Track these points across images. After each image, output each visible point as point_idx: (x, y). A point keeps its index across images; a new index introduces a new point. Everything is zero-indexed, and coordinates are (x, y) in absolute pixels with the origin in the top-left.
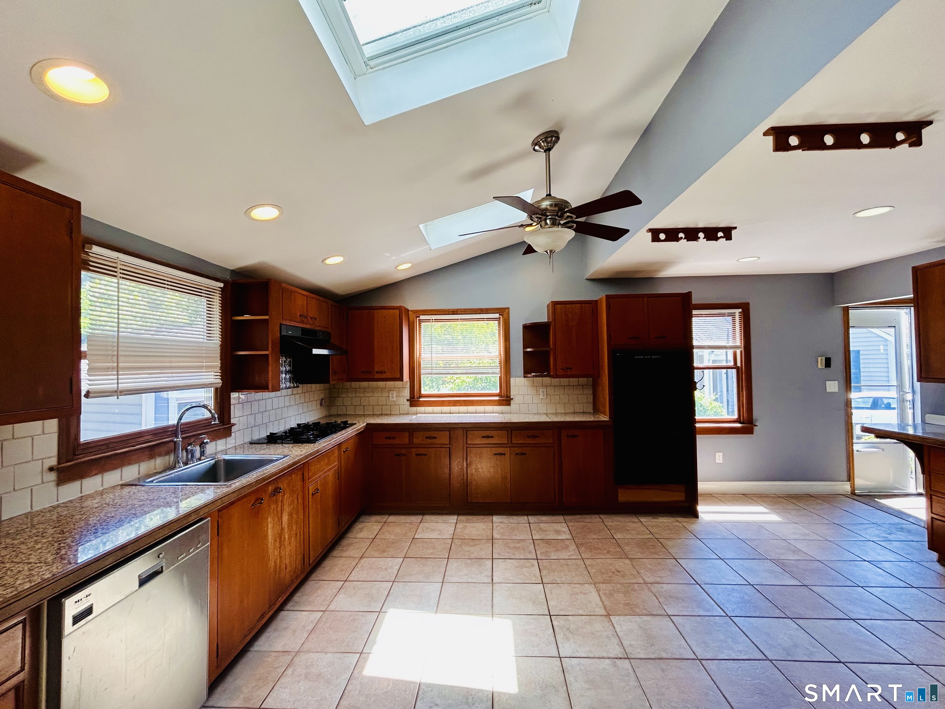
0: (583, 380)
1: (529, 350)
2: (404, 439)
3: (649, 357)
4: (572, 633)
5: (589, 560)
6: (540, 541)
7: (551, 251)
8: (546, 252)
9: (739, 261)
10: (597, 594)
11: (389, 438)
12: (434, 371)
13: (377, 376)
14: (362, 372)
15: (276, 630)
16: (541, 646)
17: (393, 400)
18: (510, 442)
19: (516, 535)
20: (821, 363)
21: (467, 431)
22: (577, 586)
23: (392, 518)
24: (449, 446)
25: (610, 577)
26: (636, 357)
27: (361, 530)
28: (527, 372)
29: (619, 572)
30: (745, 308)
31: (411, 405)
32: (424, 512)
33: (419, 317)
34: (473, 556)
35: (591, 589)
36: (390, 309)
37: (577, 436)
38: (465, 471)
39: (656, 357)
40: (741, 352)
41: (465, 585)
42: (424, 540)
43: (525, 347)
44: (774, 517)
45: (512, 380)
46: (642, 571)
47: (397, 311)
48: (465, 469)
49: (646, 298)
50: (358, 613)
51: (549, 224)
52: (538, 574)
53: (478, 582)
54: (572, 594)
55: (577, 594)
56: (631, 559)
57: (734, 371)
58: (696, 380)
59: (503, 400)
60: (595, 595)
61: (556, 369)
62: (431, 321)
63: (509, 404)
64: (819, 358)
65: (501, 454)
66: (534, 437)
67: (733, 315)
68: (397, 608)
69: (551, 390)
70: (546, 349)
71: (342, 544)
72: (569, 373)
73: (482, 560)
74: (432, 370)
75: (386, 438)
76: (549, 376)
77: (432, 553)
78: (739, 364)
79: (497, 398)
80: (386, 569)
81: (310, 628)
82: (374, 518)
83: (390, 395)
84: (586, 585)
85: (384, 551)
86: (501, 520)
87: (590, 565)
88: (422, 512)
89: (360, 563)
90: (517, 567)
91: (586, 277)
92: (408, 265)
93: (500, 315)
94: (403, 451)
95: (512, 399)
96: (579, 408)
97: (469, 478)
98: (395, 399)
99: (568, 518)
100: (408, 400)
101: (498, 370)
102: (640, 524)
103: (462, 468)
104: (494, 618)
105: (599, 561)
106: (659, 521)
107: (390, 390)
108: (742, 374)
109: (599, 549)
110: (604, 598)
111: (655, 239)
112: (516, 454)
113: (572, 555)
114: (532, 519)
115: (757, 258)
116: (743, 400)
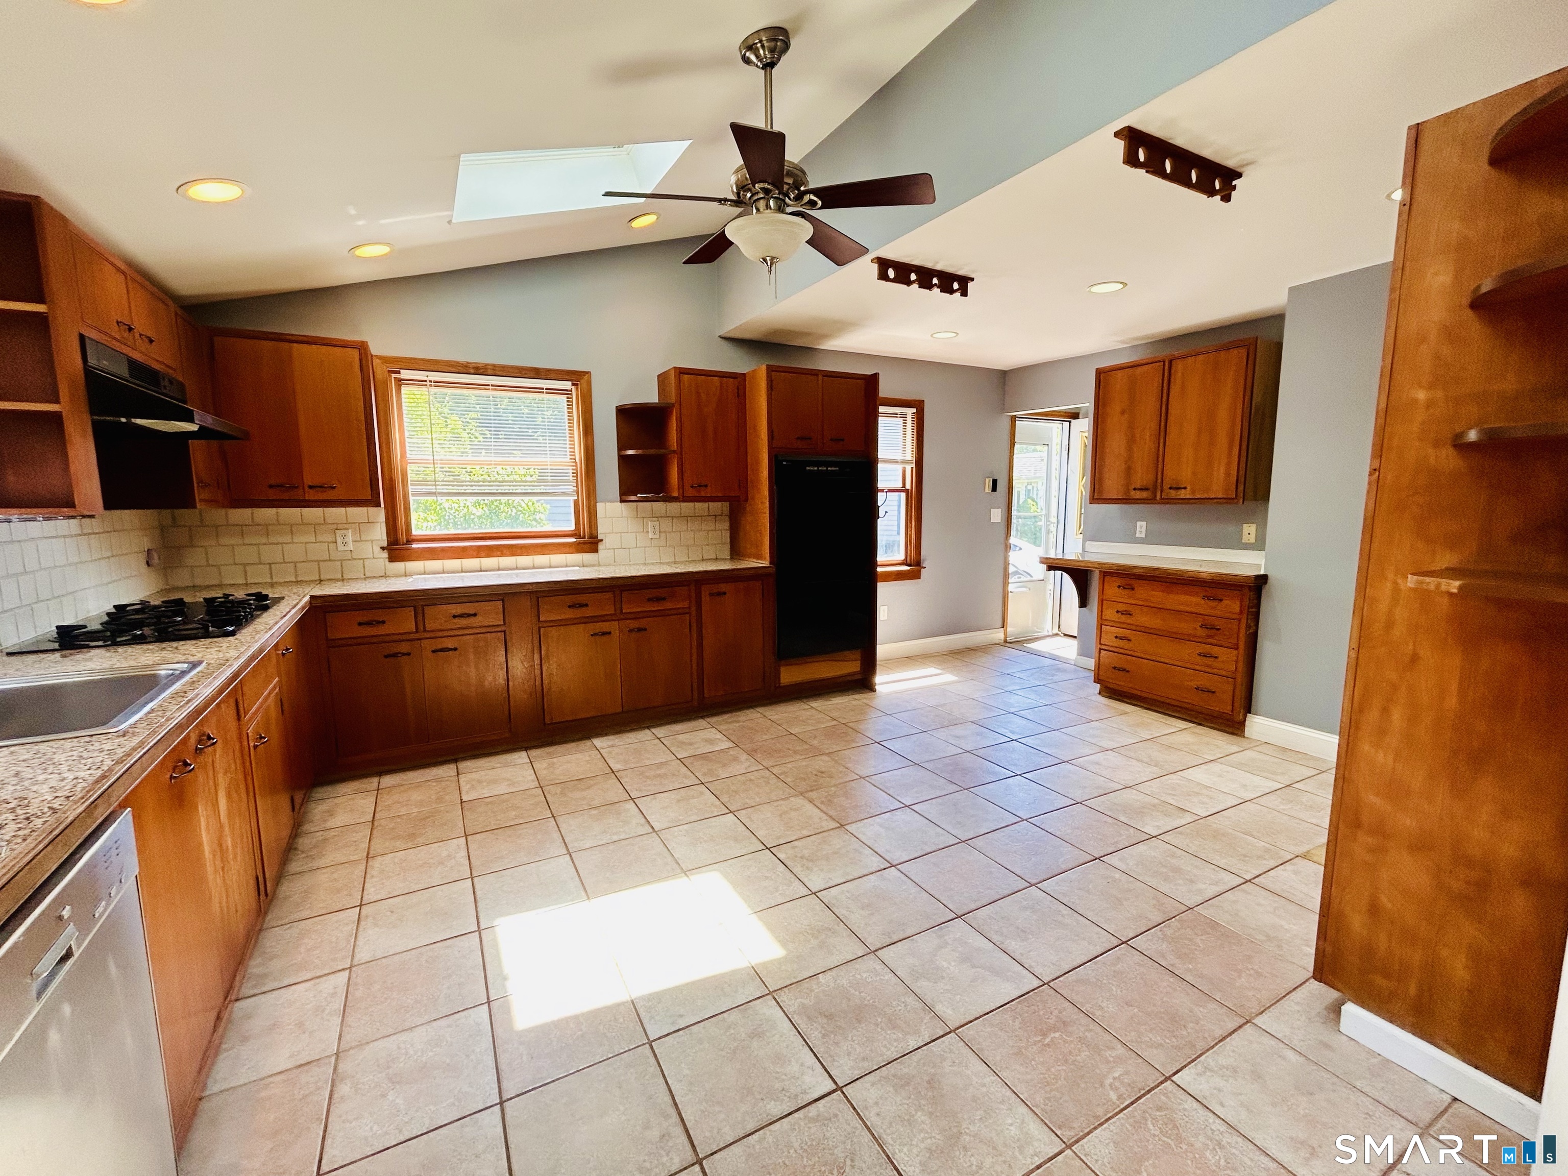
0: (716, 506)
1: (630, 452)
2: (406, 622)
3: (825, 468)
4: (812, 861)
5: (777, 768)
6: (692, 758)
7: (772, 259)
8: (765, 260)
9: (934, 336)
10: (811, 804)
11: (369, 623)
12: (440, 489)
13: (311, 495)
14: (271, 486)
15: (245, 1039)
16: (781, 888)
17: (346, 548)
18: (618, 611)
19: (649, 759)
20: (989, 483)
21: (538, 598)
22: (779, 803)
23: (388, 780)
24: (503, 628)
25: (815, 781)
26: (808, 468)
27: (331, 813)
28: (626, 492)
29: (822, 772)
30: (919, 406)
31: (392, 559)
32: (456, 757)
33: (399, 373)
34: (596, 803)
35: (799, 801)
36: (335, 346)
37: (725, 593)
38: (538, 672)
39: (833, 469)
40: (912, 468)
41: (611, 847)
42: (488, 800)
43: (621, 447)
44: (949, 677)
45: (600, 506)
46: (849, 765)
47: (355, 354)
48: (537, 667)
49: (820, 377)
50: (432, 946)
51: (772, 207)
52: (718, 803)
53: (631, 836)
54: (781, 815)
55: (786, 813)
56: (829, 754)
57: (903, 495)
58: (879, 504)
59: (584, 543)
60: (809, 807)
61: (683, 486)
62: (428, 383)
63: (596, 550)
64: (987, 480)
65: (604, 634)
66: (659, 599)
67: (904, 416)
68: (509, 914)
69: (666, 524)
70: (663, 451)
71: (300, 848)
72: (703, 494)
73: (617, 805)
74: (436, 485)
75: (360, 624)
76: (669, 499)
77: (516, 817)
78: (908, 486)
79: (573, 540)
80: (441, 863)
81: (339, 1004)
82: (347, 788)
83: (339, 540)
84: (792, 799)
85: (412, 836)
86: (610, 743)
87: (781, 774)
88: (453, 758)
89: (373, 867)
90: (679, 801)
91: (722, 333)
92: (382, 250)
93: (573, 384)
94: (404, 647)
95: (602, 540)
96: (710, 553)
97: (546, 682)
98: (351, 546)
99: (714, 720)
100: (383, 548)
101: (571, 488)
102: (813, 711)
103: (531, 666)
104: (691, 877)
105: (789, 766)
106: (833, 702)
107: (337, 527)
108: (912, 500)
109: (780, 751)
110: (822, 807)
111: (883, 276)
112: (631, 631)
113: (749, 766)
114: (660, 732)
115: (955, 335)
116: (911, 535)
